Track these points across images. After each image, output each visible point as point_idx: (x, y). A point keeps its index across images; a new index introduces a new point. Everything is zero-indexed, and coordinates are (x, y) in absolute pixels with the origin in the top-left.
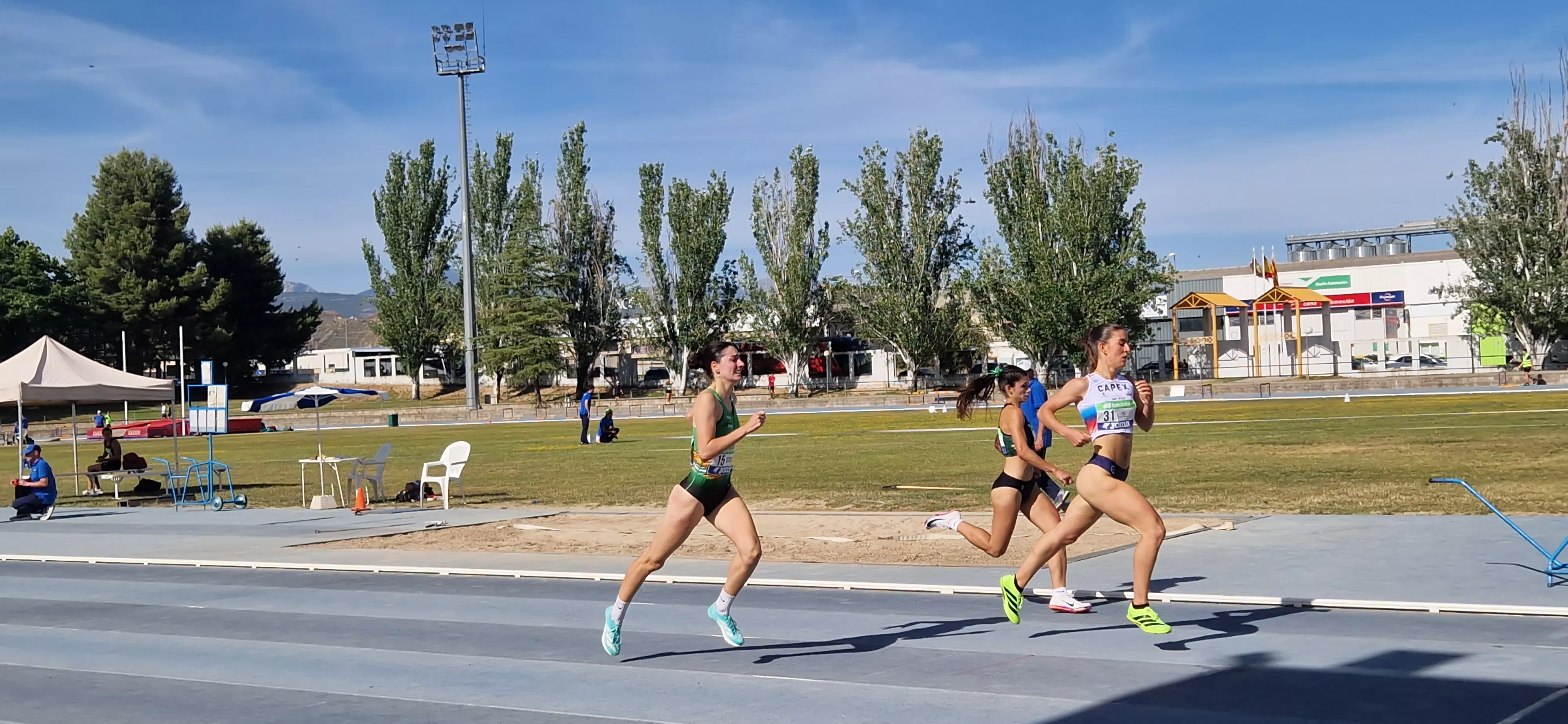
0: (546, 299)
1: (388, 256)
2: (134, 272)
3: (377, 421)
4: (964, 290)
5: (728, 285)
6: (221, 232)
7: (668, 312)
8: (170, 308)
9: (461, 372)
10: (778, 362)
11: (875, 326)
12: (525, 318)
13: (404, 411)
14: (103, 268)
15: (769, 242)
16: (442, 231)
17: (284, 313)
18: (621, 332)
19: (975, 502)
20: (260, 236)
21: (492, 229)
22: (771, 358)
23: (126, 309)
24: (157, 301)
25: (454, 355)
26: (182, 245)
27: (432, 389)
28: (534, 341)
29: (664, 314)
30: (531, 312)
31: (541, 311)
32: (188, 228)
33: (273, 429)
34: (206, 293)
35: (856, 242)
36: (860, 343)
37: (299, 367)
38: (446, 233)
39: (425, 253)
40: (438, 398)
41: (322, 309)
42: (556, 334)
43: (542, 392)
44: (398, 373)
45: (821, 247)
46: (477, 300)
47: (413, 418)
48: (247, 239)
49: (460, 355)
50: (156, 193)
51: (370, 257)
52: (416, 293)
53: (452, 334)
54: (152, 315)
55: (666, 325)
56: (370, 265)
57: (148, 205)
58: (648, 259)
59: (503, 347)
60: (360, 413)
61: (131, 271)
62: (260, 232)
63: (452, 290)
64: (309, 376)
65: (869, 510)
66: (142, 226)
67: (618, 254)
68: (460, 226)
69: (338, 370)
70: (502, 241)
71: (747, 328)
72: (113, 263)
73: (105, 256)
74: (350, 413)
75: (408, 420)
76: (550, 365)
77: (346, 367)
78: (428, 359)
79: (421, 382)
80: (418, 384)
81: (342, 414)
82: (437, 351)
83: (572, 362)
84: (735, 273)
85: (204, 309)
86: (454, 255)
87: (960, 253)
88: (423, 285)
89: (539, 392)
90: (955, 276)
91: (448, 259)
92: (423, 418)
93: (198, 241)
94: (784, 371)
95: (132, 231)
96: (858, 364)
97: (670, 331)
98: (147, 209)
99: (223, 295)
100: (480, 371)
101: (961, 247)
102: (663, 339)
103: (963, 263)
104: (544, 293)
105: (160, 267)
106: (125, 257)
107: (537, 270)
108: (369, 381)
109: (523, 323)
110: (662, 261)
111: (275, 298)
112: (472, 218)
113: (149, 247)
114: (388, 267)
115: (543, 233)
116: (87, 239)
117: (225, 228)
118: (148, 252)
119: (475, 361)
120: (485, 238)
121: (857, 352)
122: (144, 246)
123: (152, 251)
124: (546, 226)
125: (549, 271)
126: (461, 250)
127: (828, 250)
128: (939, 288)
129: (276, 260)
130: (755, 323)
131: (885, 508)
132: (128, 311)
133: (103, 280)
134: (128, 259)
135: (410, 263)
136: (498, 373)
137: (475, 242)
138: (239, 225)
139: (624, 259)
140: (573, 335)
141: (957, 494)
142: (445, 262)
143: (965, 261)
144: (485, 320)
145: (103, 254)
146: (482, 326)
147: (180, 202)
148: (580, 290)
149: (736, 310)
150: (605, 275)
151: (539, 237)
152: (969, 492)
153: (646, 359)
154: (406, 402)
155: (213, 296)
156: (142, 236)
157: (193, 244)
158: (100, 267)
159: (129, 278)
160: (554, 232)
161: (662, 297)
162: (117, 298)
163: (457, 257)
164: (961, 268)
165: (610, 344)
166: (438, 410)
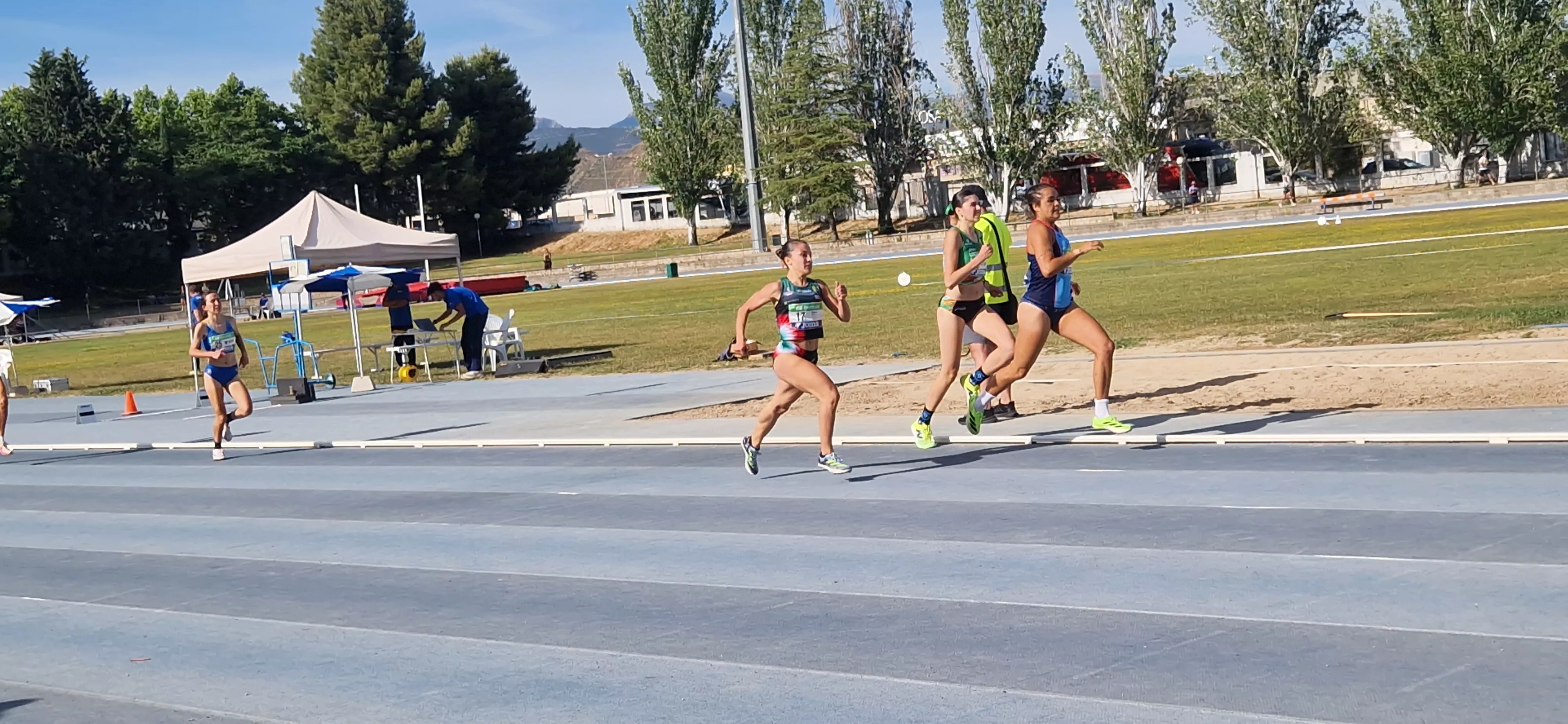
0: (837, 118)
1: (651, 79)
2: (368, 116)
3: (652, 272)
4: (1351, 71)
5: (1053, 87)
6: (461, 63)
7: (983, 125)
8: (411, 154)
9: (742, 210)
10: (1117, 174)
11: (1239, 124)
12: (812, 141)
13: (682, 259)
14: (336, 114)
15: (1101, 28)
16: (711, 47)
17: (538, 153)
18: (927, 150)
19: (1461, 328)
20: (505, 65)
21: (768, 39)
22: (1110, 170)
23: (364, 159)
24: (396, 148)
25: (734, 189)
26: (420, 81)
27: (710, 231)
28: (827, 167)
29: (978, 125)
30: (820, 134)
31: (831, 132)
32: (424, 61)
33: (538, 287)
34: (450, 135)
35: (1211, 23)
36: (1221, 144)
37: (558, 216)
38: (715, 47)
39: (693, 74)
40: (719, 242)
41: (579, 146)
42: (850, 158)
43: (839, 228)
44: (671, 214)
45: (1167, 30)
46: (757, 122)
47: (692, 267)
48: (491, 69)
49: (741, 189)
50: (386, 23)
51: (629, 82)
52: (685, 122)
53: (730, 166)
54: (393, 164)
55: (980, 139)
56: (630, 91)
57: (377, 37)
58: (955, 61)
59: (790, 178)
60: (631, 264)
61: (365, 115)
62: (505, 60)
63: (726, 113)
64: (570, 225)
65: (1323, 345)
66: (373, 63)
67: (917, 57)
68: (732, 37)
69: (600, 216)
70: (781, 52)
71: (1078, 136)
72: (346, 107)
73: (337, 100)
74: (621, 265)
75: (688, 269)
76: (846, 197)
77: (612, 212)
78: (703, 197)
79: (697, 226)
80: (694, 226)
81: (612, 266)
82: (713, 187)
83: (870, 191)
84: (1061, 71)
85: (450, 154)
86: (727, 72)
87: (1342, 26)
88: (693, 109)
89: (834, 229)
90: (1339, 56)
91: (719, 77)
92: (704, 265)
93: (437, 75)
94: (1126, 183)
95: (362, 70)
96: (1219, 171)
97: (986, 146)
98: (377, 42)
99: (470, 136)
100: (765, 207)
101: (1344, 18)
102: (978, 156)
103: (1346, 38)
104: (834, 110)
105: (397, 107)
106: (357, 99)
107: (825, 82)
108: (638, 226)
109: (810, 147)
110: (971, 62)
111: (527, 136)
112: (745, 27)
113: (382, 86)
114: (652, 92)
115: (828, 39)
116: (316, 81)
117: (466, 59)
118: (382, 92)
119: (760, 195)
120: (760, 50)
121: (1214, 158)
122: (378, 85)
123: (387, 90)
124: (831, 30)
125: (839, 84)
126: (735, 65)
127: (1174, 33)
128: (1318, 72)
129: (525, 92)
130: (1090, 129)
131: (1344, 341)
132: (367, 161)
133: (337, 127)
134: (362, 102)
135: (676, 85)
136: (785, 208)
137: (750, 55)
138: (481, 54)
139: (925, 65)
140: (871, 159)
141: (1431, 320)
142: (716, 82)
143: (1350, 35)
144: (768, 146)
145: (335, 98)
146: (764, 155)
147: (414, 32)
148: (876, 104)
149: (1065, 115)
150: (904, 84)
151: (825, 44)
152: (1445, 317)
153: (958, 181)
154: (682, 249)
155: (458, 138)
156: (373, 74)
157: (432, 78)
158: (333, 113)
159: (364, 123)
160: (841, 38)
161: (975, 106)
162: (354, 146)
163: (729, 74)
164: (1344, 44)
165: (913, 166)
166: (720, 255)
